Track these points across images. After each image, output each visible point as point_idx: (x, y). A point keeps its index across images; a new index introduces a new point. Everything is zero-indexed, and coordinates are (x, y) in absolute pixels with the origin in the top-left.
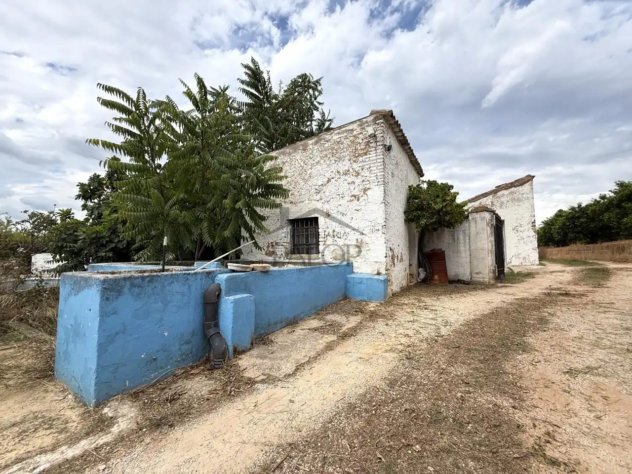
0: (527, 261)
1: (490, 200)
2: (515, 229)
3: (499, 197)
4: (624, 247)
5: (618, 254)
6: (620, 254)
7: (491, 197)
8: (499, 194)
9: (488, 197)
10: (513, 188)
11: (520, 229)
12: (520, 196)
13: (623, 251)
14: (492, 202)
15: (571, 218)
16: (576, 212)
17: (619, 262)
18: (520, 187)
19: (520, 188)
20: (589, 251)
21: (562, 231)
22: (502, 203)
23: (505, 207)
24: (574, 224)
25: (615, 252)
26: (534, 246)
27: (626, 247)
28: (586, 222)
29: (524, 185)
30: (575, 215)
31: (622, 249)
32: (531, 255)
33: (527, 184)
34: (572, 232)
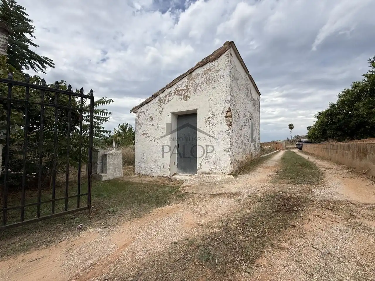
0: (218, 167)
1: (185, 84)
2: (208, 122)
3: (193, 78)
4: (367, 150)
5: (358, 160)
6: (361, 159)
7: (186, 79)
8: (194, 74)
9: (183, 80)
10: (208, 64)
11: (212, 122)
12: (215, 74)
13: (365, 155)
14: (187, 86)
15: (330, 115)
16: (335, 108)
17: (357, 172)
18: (216, 61)
19: (215, 63)
20: (334, 150)
21: (322, 128)
22: (197, 86)
23: (198, 92)
24: (332, 121)
25: (355, 156)
26: (226, 146)
27: (369, 150)
28: (344, 118)
29: (221, 58)
30: (334, 111)
31: (363, 153)
32: (222, 159)
33: (223, 56)
34: (331, 129)
